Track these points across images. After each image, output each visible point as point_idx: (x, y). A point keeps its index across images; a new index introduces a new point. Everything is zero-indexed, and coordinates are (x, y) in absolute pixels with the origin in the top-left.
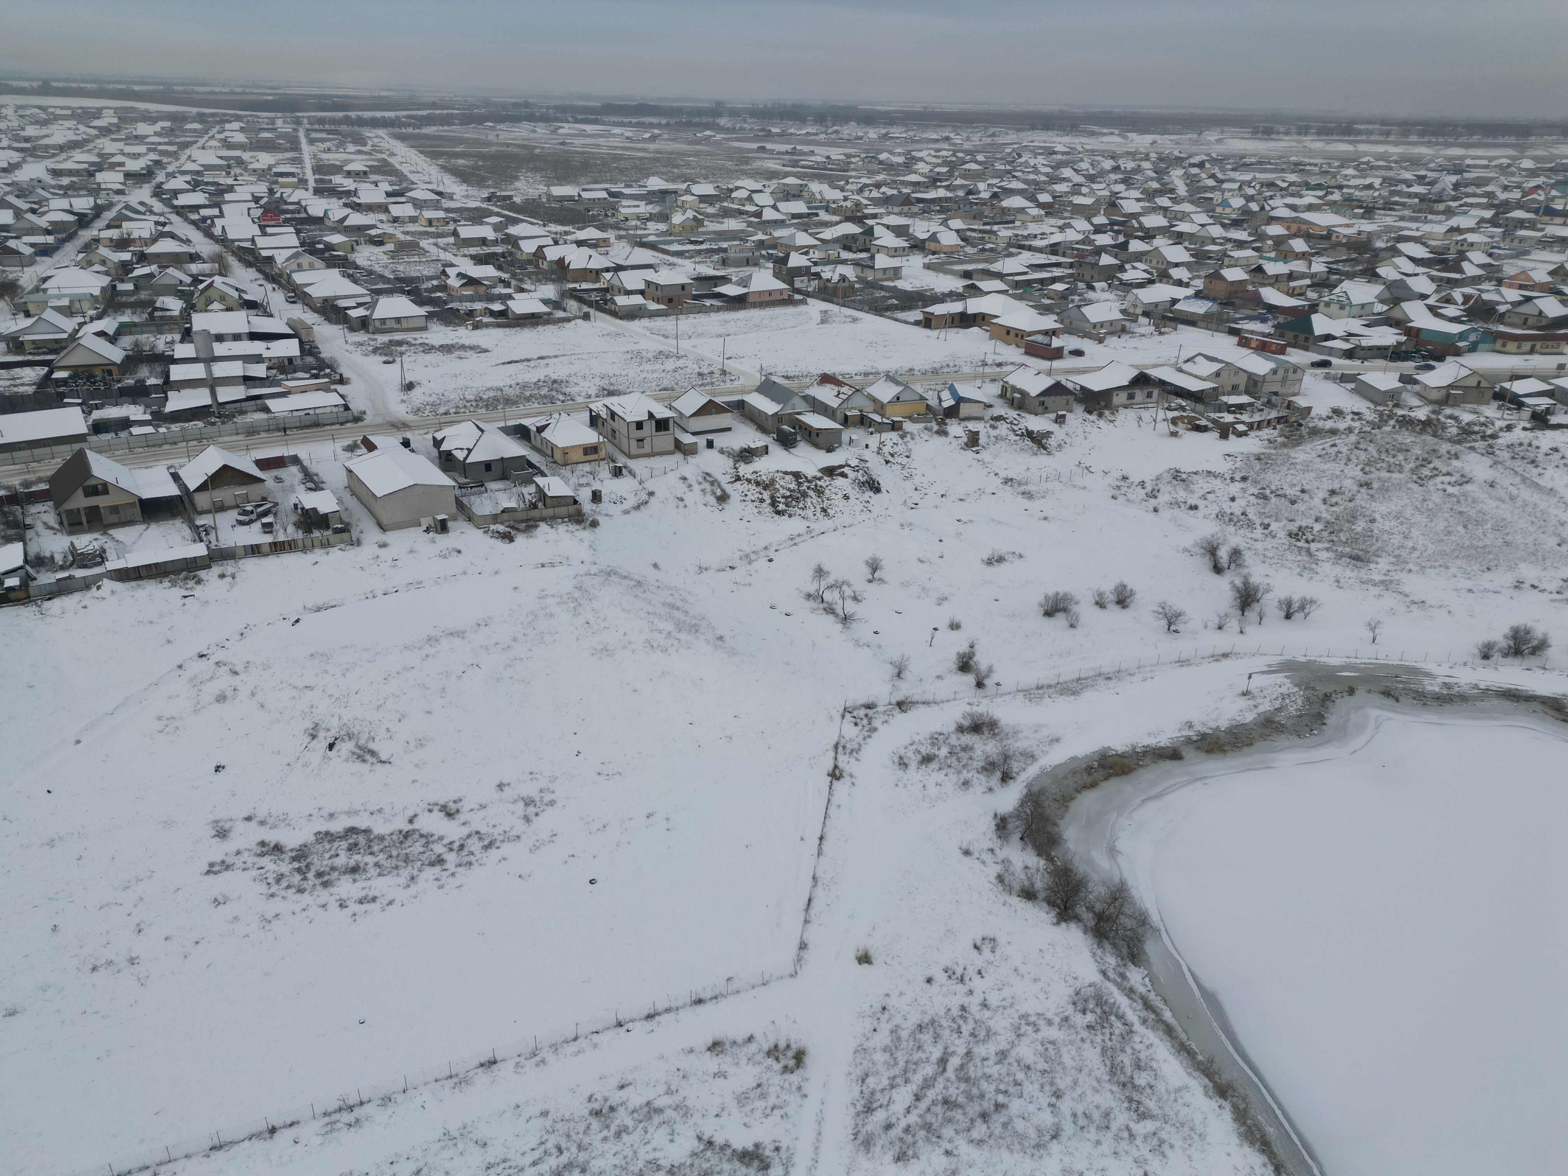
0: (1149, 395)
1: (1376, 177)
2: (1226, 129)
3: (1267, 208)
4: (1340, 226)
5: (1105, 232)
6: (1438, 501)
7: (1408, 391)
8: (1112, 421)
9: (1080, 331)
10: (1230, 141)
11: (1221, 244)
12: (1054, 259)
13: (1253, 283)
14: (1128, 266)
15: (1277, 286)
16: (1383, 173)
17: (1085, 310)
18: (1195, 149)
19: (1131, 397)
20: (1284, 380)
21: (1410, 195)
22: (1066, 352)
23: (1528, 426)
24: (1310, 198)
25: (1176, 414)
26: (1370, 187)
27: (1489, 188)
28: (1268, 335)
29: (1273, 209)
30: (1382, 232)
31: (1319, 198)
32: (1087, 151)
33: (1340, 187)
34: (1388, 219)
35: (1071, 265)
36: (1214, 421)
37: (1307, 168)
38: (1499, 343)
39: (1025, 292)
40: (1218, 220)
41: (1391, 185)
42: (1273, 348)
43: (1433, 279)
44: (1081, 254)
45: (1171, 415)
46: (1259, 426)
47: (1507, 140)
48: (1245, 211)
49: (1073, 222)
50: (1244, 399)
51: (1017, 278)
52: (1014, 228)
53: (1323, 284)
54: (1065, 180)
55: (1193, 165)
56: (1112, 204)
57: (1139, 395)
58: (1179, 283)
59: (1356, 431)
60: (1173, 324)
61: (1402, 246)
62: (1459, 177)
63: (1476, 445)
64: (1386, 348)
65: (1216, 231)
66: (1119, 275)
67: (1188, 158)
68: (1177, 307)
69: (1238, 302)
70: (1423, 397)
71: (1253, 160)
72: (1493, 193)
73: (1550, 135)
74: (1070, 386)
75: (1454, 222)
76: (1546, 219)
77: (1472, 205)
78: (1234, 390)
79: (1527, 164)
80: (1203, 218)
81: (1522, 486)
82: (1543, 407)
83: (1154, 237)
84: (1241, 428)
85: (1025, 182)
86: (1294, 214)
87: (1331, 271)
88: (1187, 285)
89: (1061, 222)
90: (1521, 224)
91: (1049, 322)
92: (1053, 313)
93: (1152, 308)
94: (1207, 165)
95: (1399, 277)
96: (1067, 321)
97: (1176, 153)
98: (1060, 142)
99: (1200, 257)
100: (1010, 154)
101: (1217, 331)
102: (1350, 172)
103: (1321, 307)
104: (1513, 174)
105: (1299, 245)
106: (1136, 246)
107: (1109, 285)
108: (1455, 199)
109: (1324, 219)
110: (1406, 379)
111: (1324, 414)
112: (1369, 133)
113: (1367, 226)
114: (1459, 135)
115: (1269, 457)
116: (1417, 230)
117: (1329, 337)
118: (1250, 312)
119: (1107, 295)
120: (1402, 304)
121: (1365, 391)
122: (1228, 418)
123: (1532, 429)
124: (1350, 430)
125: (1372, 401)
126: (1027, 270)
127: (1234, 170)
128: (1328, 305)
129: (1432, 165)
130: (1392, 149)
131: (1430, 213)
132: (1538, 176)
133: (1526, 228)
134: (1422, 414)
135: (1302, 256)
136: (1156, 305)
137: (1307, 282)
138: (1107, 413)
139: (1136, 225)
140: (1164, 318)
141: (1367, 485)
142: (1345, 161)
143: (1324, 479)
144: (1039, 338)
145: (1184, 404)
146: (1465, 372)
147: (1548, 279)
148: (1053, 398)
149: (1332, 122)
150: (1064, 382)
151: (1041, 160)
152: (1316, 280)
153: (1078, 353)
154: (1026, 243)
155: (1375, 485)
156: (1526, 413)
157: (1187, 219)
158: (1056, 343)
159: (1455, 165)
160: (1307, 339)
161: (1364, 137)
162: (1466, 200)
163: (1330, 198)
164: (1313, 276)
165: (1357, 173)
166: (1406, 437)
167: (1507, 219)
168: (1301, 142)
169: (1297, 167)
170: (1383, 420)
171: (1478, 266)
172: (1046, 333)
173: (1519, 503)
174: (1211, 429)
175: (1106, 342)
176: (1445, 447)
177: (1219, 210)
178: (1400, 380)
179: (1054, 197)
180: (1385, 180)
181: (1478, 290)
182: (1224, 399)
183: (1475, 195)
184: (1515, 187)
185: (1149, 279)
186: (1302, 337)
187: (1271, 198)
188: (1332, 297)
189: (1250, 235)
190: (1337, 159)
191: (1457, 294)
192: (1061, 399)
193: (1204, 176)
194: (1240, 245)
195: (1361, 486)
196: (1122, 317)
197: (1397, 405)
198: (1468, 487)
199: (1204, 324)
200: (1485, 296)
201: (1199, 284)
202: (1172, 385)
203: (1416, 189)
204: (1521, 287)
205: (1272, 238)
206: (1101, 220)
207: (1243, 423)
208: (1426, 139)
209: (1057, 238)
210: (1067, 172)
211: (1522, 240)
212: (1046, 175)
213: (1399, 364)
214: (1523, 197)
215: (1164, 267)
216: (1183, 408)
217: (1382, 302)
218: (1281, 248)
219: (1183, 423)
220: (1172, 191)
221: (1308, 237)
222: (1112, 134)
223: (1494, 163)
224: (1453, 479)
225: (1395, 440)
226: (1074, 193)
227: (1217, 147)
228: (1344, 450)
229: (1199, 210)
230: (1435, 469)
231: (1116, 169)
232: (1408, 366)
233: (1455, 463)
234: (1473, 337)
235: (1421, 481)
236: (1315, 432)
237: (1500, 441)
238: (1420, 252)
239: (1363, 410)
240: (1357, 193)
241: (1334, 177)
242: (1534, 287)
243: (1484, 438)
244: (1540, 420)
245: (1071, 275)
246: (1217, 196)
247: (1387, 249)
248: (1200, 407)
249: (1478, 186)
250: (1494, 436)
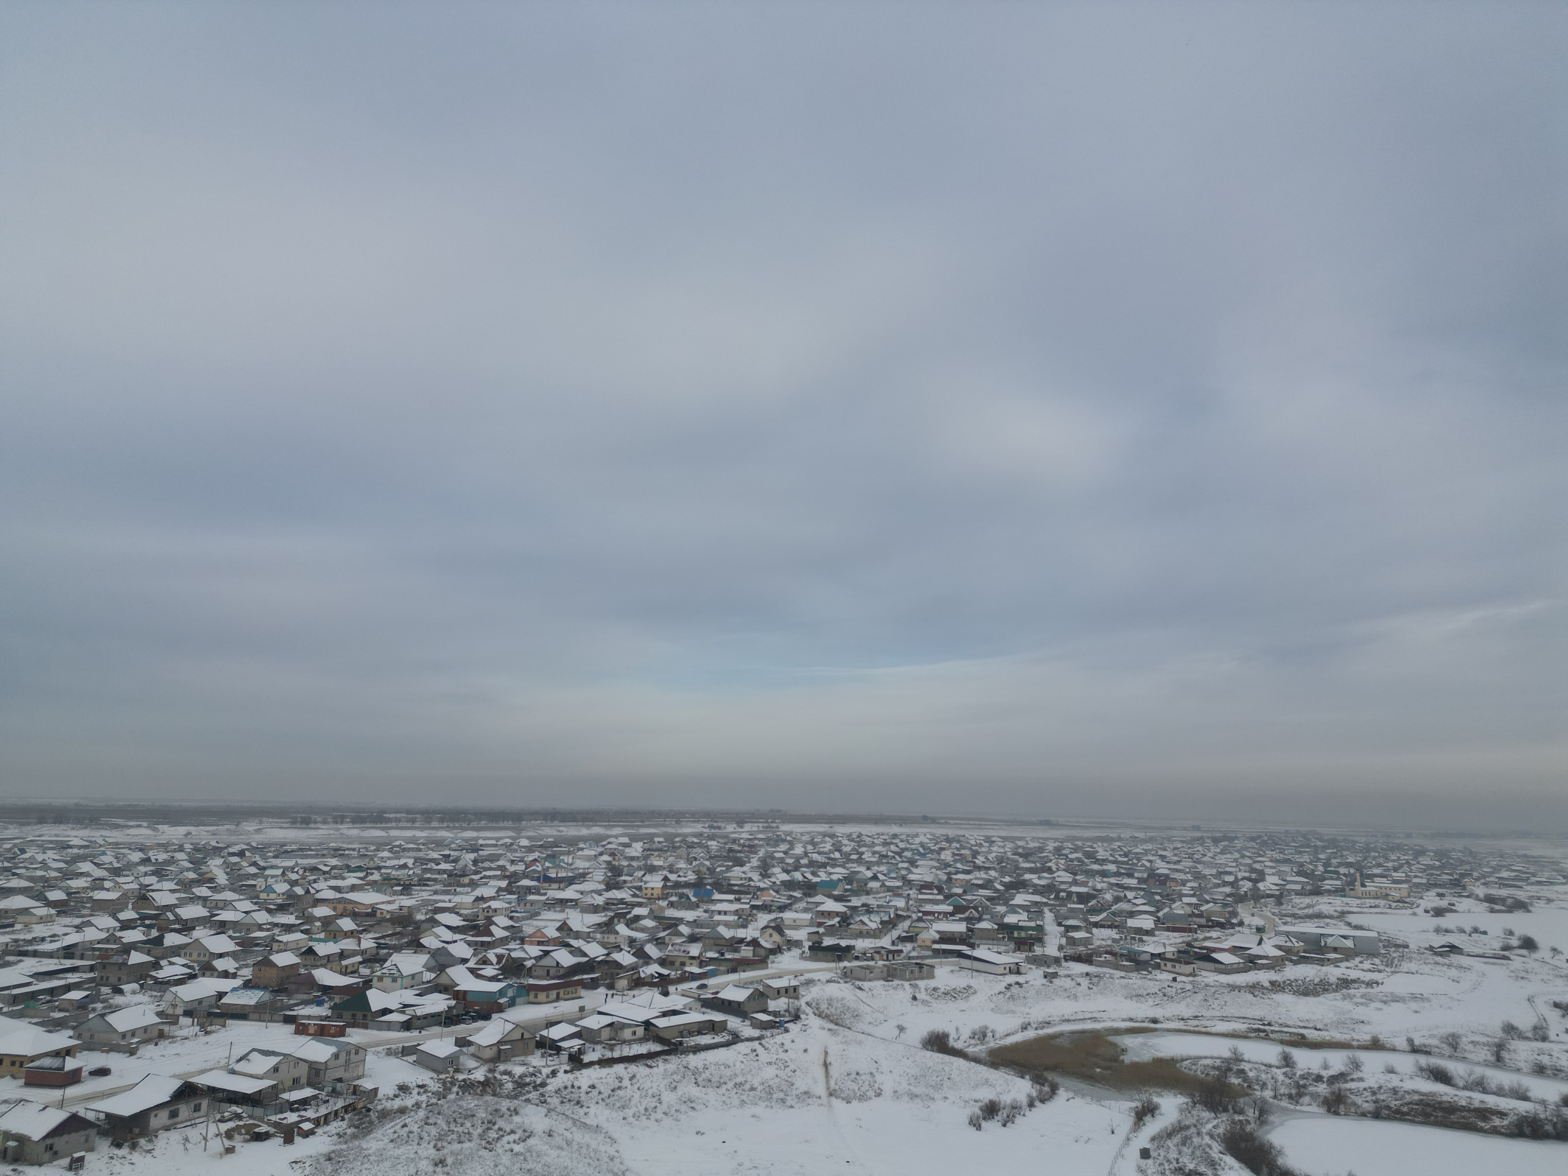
0: (197, 1108)
1: (409, 857)
2: (265, 819)
3: (312, 891)
4: (383, 903)
5: (134, 928)
6: (508, 1163)
7: (465, 1054)
8: (149, 1151)
9: (105, 1045)
10: (269, 830)
11: (268, 930)
12: (68, 963)
13: (305, 966)
14: (163, 963)
15: (329, 966)
16: (414, 854)
17: (110, 1018)
18: (233, 839)
19: (174, 1115)
20: (348, 1062)
21: (440, 872)
22: (84, 1074)
23: (568, 1068)
24: (352, 879)
25: (231, 1125)
26: (404, 866)
27: (501, 863)
28: (326, 1018)
29: (318, 891)
30: (420, 905)
31: (361, 878)
32: (110, 844)
33: (379, 868)
34: (424, 894)
35: (92, 968)
36: (276, 1125)
37: (347, 852)
38: (532, 994)
39: (27, 1007)
40: (264, 906)
41: (422, 864)
42: (332, 1031)
43: (469, 944)
44: (105, 954)
45: (224, 1127)
46: (326, 1119)
47: (505, 824)
48: (290, 895)
49: (93, 920)
50: (308, 1092)
51: (15, 992)
52: (13, 932)
53: (374, 959)
54: (82, 874)
55: (233, 854)
56: (142, 897)
57: (184, 1110)
58: (226, 975)
59: (424, 1105)
60: (221, 1020)
61: (438, 917)
62: (476, 854)
63: (530, 1096)
64: (438, 1015)
65: (262, 917)
66: (153, 973)
67: (225, 848)
68: (223, 1001)
69: (292, 987)
70: (478, 1057)
71: (294, 847)
72: (504, 866)
73: (536, 820)
74: (91, 1116)
75: (479, 892)
76: (546, 885)
77: (489, 877)
78: (296, 1084)
79: (524, 842)
80: (247, 905)
81: (574, 1129)
82: (576, 1049)
83: (193, 928)
84: (307, 1126)
85: (30, 879)
86: (338, 895)
87: (379, 946)
88: (234, 976)
89: (77, 921)
90: (529, 890)
91: (62, 1039)
92: (68, 1028)
93: (195, 1005)
94: (247, 854)
95: (442, 945)
96: (86, 1035)
97: (214, 843)
98: (77, 836)
99: (246, 945)
100: (10, 849)
101: (271, 1021)
102: (386, 854)
103: (375, 982)
104: (515, 851)
105: (347, 924)
106: (172, 939)
107: (142, 986)
108: (476, 873)
109: (367, 898)
110: (462, 1042)
111: (391, 1094)
112: (398, 820)
113: (407, 902)
114: (470, 821)
115: (339, 1153)
116: (450, 901)
117: (386, 1011)
118: (305, 997)
119: (139, 998)
120: (448, 970)
121: (426, 1061)
122: (292, 1117)
123: (571, 1071)
124: (418, 1105)
125: (434, 1070)
126: (30, 980)
127: (275, 857)
128: (380, 979)
129: (453, 846)
130: (419, 834)
131: (458, 886)
132: (534, 852)
133: (533, 893)
134: (479, 1075)
135: (351, 934)
136: (200, 1001)
137: (359, 959)
138: (142, 1141)
139: (172, 917)
140: (210, 1014)
141: (441, 1162)
142: (380, 845)
143: (399, 1167)
144: (47, 1062)
145: (239, 1111)
146: (510, 1027)
147: (557, 934)
148: (66, 1137)
149: (364, 812)
150: (82, 1113)
151: (51, 854)
152: (367, 956)
153: (103, 1072)
154: (30, 948)
155: (449, 1161)
156: (564, 1057)
157: (230, 907)
158: (71, 1064)
159: (471, 845)
160: (365, 1016)
161: (393, 825)
162: (484, 873)
163: (370, 878)
164: (363, 952)
165: (392, 855)
166: (470, 1102)
167: (518, 887)
168: (338, 830)
169: (337, 852)
170: (447, 1087)
171: (503, 928)
172: (57, 1054)
173: (575, 1147)
174: (273, 1135)
175: (139, 1053)
176: (505, 1104)
177: (263, 896)
178: (456, 1045)
179: (69, 894)
180: (416, 860)
181: (507, 949)
182: (286, 1096)
183: (491, 869)
184: (519, 861)
185: (190, 974)
186: (359, 1015)
187: (315, 881)
188: (384, 971)
189: (297, 918)
190: (373, 844)
191: (491, 955)
192: (77, 1137)
193: (244, 864)
194: (288, 928)
195: (436, 1165)
196: (159, 1020)
197: (457, 1071)
198: (531, 1142)
199: (257, 1016)
200: (514, 955)
201: (247, 973)
202: (224, 1090)
203: (444, 866)
204: (539, 943)
205: (319, 919)
206: (129, 914)
207: (308, 1120)
208: (445, 825)
209: (74, 938)
210: (85, 867)
211: (532, 903)
212: (59, 870)
213: (453, 1028)
214: (526, 868)
215: (206, 959)
216: (238, 1117)
217: (429, 970)
218: (329, 929)
219: (240, 1134)
220: (212, 880)
221: (354, 915)
222: (139, 826)
223: (500, 843)
224: (515, 1137)
225: (461, 1107)
226: (93, 889)
227: (256, 836)
228: (415, 1128)
229: (242, 897)
230: (500, 1129)
231: (146, 861)
232: (461, 1029)
233: (516, 1119)
234: (510, 993)
235: (489, 1146)
236: (385, 1115)
237: (549, 1088)
238: (454, 920)
239: (428, 1081)
240: (394, 873)
241: (372, 859)
242: (548, 942)
243: (535, 1088)
244: (576, 1061)
245: (91, 980)
246: (260, 883)
247: (427, 921)
248: (259, 1111)
249: (492, 861)
250: (543, 1085)
